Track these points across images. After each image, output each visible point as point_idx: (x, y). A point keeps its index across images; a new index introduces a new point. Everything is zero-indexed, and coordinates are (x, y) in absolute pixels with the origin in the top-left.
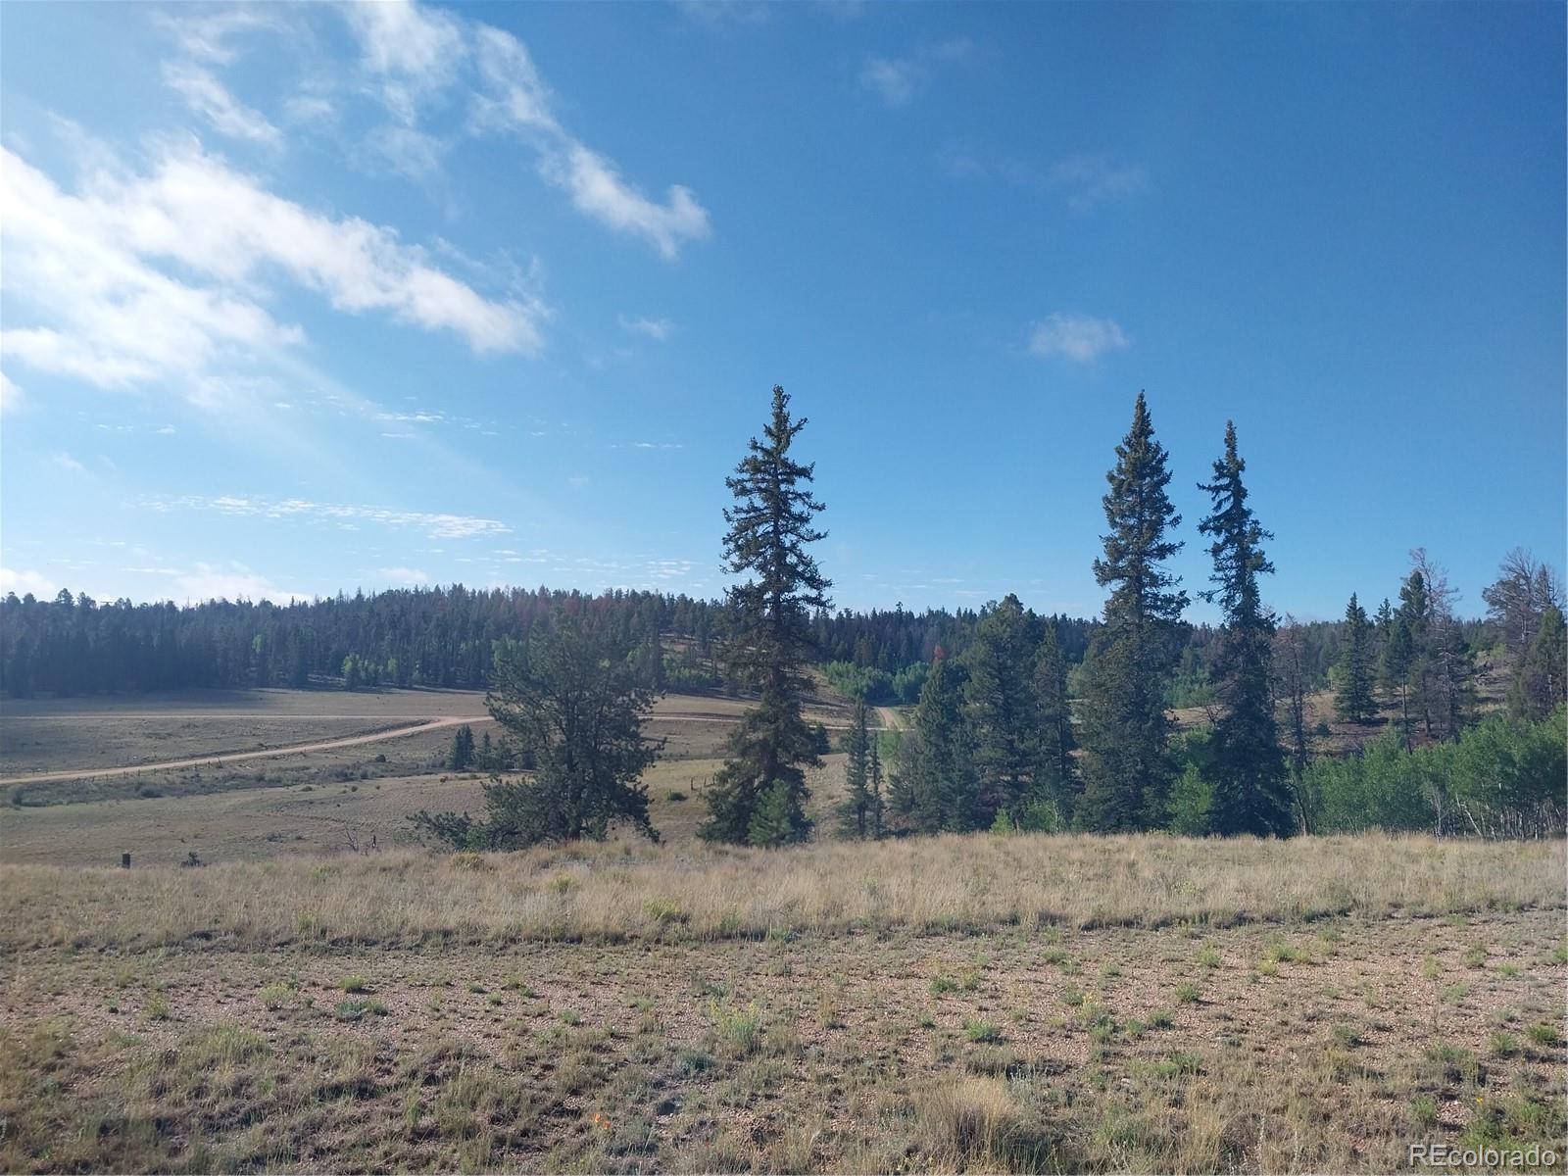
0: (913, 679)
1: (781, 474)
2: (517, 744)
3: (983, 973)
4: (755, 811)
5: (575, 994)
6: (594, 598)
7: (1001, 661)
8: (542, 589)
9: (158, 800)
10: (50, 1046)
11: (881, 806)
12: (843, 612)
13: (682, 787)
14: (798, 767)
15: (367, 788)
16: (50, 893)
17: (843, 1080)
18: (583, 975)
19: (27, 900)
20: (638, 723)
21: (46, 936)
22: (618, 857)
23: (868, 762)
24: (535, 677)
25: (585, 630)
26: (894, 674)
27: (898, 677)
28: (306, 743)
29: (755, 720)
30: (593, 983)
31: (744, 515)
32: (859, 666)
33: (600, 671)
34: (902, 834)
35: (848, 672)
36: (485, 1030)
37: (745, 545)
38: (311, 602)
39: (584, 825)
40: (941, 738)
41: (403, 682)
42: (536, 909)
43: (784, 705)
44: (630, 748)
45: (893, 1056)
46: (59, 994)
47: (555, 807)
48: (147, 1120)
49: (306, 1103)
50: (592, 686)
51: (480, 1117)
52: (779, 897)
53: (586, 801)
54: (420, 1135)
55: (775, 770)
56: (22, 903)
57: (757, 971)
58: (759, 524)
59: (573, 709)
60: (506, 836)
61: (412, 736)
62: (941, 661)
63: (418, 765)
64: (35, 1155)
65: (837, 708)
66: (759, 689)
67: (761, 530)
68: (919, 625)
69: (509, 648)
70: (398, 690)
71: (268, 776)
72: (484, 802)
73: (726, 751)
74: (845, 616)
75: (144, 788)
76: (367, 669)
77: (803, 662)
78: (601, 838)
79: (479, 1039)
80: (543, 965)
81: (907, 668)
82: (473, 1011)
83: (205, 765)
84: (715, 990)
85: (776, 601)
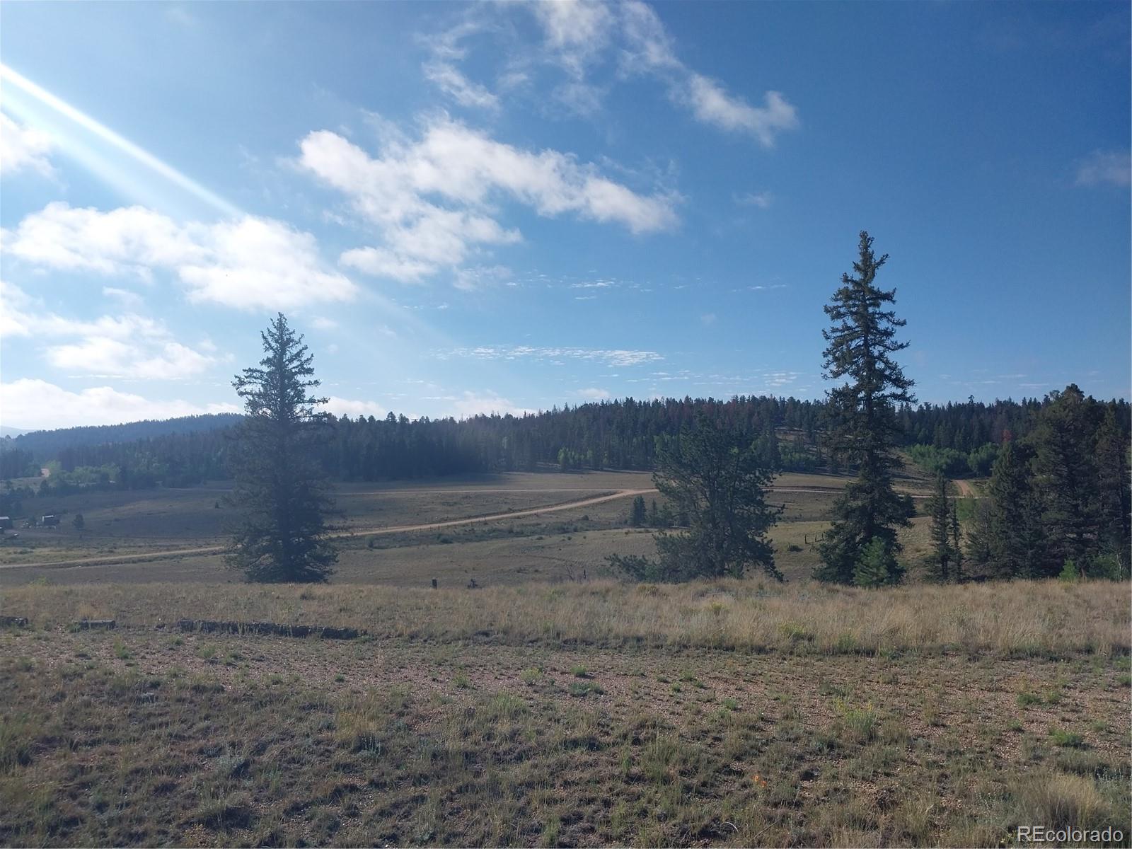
0: (985, 457)
1: (868, 299)
2: (675, 509)
3: (1063, 691)
4: (859, 560)
5: (732, 687)
6: (725, 403)
7: (1064, 440)
8: (687, 398)
9: (451, 545)
10: (400, 700)
11: (961, 557)
12: (923, 405)
13: (799, 542)
14: (891, 527)
15: (577, 538)
16: (394, 603)
17: (948, 767)
18: (737, 674)
19: (381, 607)
20: (762, 494)
21: (393, 631)
22: (754, 592)
23: (949, 523)
24: (686, 461)
25: (720, 426)
26: (969, 454)
27: (972, 456)
28: (538, 508)
29: (855, 491)
30: (745, 681)
31: (839, 334)
32: (938, 447)
33: (732, 456)
34: (980, 579)
35: (929, 453)
36: (670, 709)
37: (841, 357)
38: (536, 414)
39: (726, 567)
40: (1013, 504)
41: (597, 467)
42: (699, 624)
43: (879, 479)
44: (757, 512)
45: (989, 752)
46: (402, 668)
47: (705, 554)
48: (459, 752)
49: (556, 750)
50: (727, 467)
51: (672, 770)
52: (884, 625)
53: (726, 549)
54: (632, 779)
55: (872, 530)
56: (378, 609)
57: (870, 679)
58: (852, 340)
59: (714, 484)
60: (671, 573)
61: (605, 502)
62: (1010, 441)
63: (610, 523)
64: (398, 767)
65: (921, 482)
66: (857, 468)
67: (853, 344)
68: (989, 413)
69: (666, 441)
70: (595, 472)
71: (516, 529)
72: (655, 549)
73: (831, 515)
74: (925, 408)
75: (442, 538)
76: (574, 458)
77: (893, 445)
78: (740, 577)
79: (666, 715)
80: (708, 666)
81: (980, 449)
82: (661, 695)
83: (476, 522)
84: (838, 692)
85: (868, 399)
